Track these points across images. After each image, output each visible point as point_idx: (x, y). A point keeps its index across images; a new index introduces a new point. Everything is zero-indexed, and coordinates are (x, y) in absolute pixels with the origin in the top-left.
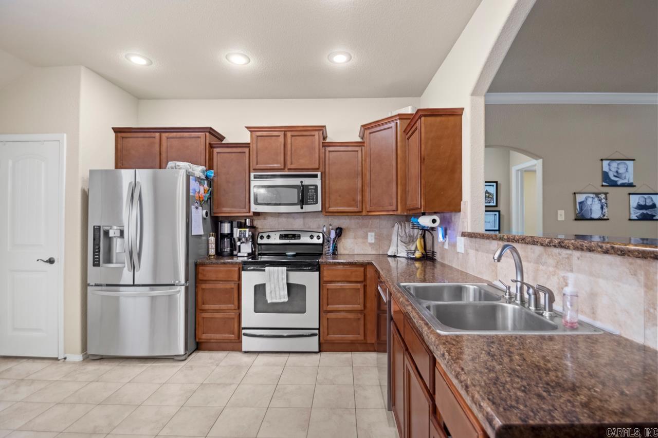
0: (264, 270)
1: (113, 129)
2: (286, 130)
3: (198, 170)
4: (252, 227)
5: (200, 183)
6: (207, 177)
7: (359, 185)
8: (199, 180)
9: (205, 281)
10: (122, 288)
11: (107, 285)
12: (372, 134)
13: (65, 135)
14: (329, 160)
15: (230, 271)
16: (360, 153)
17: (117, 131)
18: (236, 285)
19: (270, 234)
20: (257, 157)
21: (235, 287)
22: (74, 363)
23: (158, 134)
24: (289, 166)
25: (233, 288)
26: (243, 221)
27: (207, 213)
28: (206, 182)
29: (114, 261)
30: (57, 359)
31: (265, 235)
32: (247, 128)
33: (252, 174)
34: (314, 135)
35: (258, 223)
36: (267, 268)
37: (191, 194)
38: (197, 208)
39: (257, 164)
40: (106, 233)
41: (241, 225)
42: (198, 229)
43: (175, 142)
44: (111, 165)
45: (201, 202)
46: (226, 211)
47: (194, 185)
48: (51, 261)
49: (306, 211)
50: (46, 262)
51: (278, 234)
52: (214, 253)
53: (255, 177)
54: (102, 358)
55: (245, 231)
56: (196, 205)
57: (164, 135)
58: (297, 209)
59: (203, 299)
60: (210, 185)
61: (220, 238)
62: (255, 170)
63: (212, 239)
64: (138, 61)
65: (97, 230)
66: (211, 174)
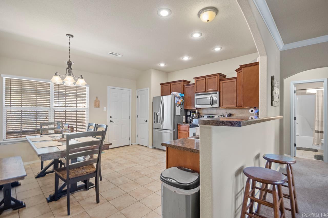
0: (195, 128)
1: (160, 84)
2: (205, 77)
3: (178, 94)
4: (198, 113)
5: (179, 99)
6: (182, 97)
7: (235, 95)
8: (179, 98)
9: (180, 130)
10: (163, 130)
11: (157, 129)
12: (239, 74)
13: (149, 88)
14: (223, 86)
15: (187, 127)
16: (235, 82)
17: (161, 84)
18: (188, 132)
19: (204, 116)
20: (196, 88)
21: (188, 133)
22: (150, 148)
23: (170, 84)
24: (207, 90)
25: (187, 133)
26: (195, 111)
27: (182, 108)
28: (182, 98)
29: (159, 122)
30: (147, 147)
31: (202, 116)
32: (194, 78)
33: (195, 94)
34: (216, 77)
35: (200, 112)
36: (196, 127)
37: (175, 102)
38: (178, 107)
39: (197, 90)
40: (157, 114)
41: (194, 112)
42: (178, 113)
43: (174, 86)
44: (159, 95)
45: (180, 105)
46: (188, 108)
47: (176, 99)
48: (146, 121)
49: (213, 107)
50: (145, 121)
51: (207, 116)
52: (185, 122)
53: (196, 95)
54: (156, 149)
55: (194, 114)
56: (178, 106)
57: (172, 84)
58: (209, 106)
59: (179, 136)
60: (184, 99)
61: (187, 116)
62: (196, 93)
63: (184, 117)
64: (162, 65)
65: (155, 113)
66: (183, 95)
